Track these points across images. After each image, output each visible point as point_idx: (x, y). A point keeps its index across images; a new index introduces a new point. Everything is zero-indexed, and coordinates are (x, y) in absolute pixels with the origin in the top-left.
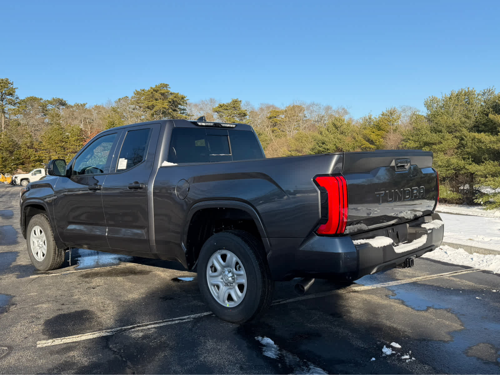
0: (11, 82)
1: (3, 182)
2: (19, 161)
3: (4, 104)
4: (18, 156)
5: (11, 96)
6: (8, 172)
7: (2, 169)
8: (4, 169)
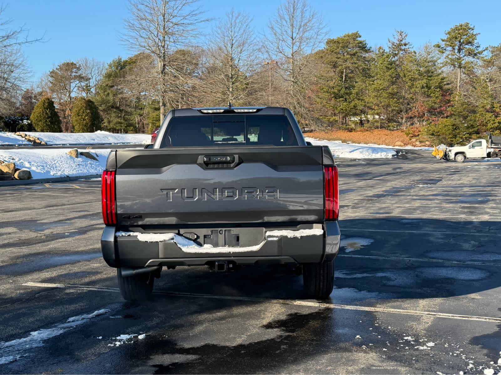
0: (472, 27)
1: (435, 156)
2: (473, 130)
3: (462, 56)
4: (471, 123)
5: (470, 45)
6: (457, 144)
7: (451, 139)
8: (454, 139)
